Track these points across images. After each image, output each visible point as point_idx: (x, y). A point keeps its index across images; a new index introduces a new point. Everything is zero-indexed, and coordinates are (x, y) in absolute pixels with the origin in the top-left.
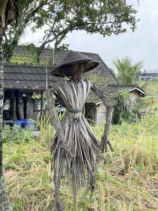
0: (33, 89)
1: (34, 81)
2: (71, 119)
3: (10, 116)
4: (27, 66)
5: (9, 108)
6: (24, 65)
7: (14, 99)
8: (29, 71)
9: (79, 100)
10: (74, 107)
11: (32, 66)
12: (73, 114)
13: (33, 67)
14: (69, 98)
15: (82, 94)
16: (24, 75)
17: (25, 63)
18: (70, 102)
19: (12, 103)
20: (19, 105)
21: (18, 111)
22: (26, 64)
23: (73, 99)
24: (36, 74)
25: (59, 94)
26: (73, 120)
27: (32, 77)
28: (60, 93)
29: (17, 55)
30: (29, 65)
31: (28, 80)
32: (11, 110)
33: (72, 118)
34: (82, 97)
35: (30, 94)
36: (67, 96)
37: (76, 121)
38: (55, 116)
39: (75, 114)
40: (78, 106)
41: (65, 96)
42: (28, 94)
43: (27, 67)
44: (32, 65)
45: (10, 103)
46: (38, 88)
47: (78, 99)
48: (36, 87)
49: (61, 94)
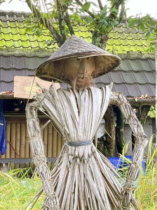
0: (136, 100)
1: (140, 84)
2: (70, 157)
3: (106, 150)
4: (132, 57)
5: (103, 135)
6: (126, 56)
7: (112, 118)
8: (134, 66)
9: (82, 123)
10: (73, 136)
11: (141, 58)
12: (74, 148)
13: (142, 60)
14: (63, 119)
15: (89, 112)
16: (123, 74)
17: (128, 52)
18: (66, 126)
19: (109, 124)
20: (122, 130)
21: (120, 139)
22: (130, 54)
23: (70, 122)
24: (147, 71)
25: (46, 112)
26: (73, 158)
27: (139, 78)
28: (47, 110)
29: (129, 38)
30: (136, 55)
31: (129, 84)
32: (106, 139)
33: (72, 155)
34: (89, 118)
35: (144, 109)
36: (60, 117)
37: (78, 160)
38: (39, 150)
39: (76, 148)
40: (80, 133)
41: (56, 116)
42: (140, 108)
43: (131, 60)
44: (142, 56)
45: (106, 126)
46: (146, 98)
47: (81, 121)
48: (142, 96)
49: (50, 113)
